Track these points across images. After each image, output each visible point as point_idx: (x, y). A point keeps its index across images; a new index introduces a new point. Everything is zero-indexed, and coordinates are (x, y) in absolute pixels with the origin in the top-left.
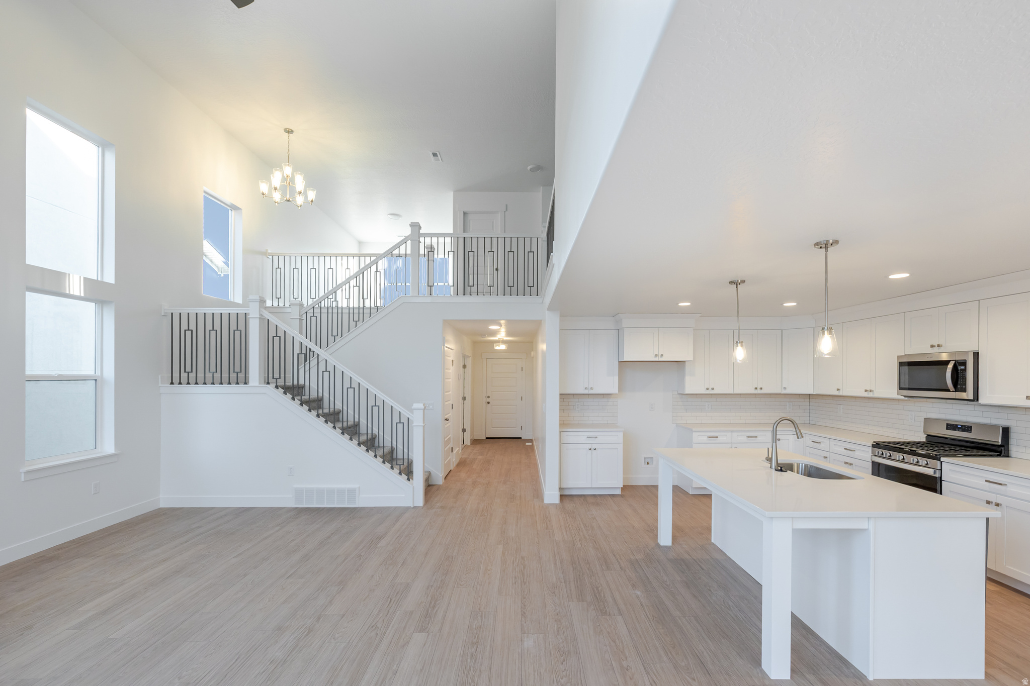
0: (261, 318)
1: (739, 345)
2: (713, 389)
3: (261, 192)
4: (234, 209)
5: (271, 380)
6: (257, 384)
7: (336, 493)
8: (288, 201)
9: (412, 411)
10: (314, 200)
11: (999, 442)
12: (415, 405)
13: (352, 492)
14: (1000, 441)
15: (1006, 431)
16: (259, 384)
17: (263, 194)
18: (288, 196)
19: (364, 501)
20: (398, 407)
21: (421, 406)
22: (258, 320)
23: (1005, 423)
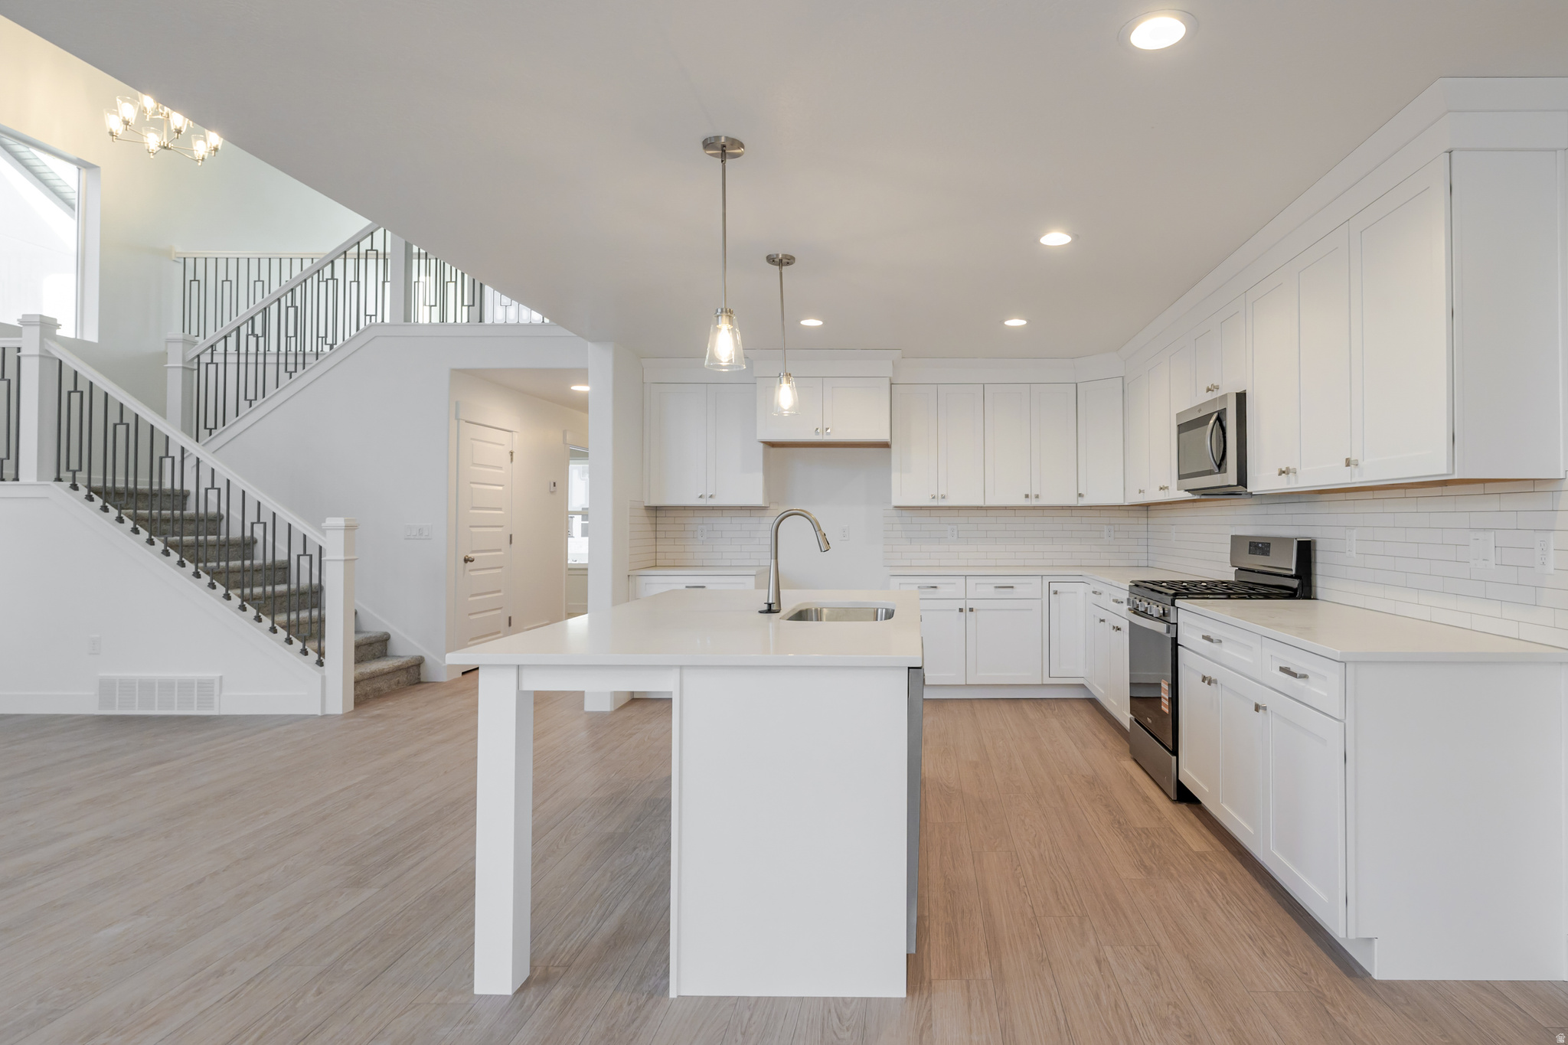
0: (45, 356)
1: (784, 380)
2: (943, 497)
3: (109, 131)
4: (85, 167)
5: (64, 474)
6: (34, 480)
7: (176, 689)
8: (165, 148)
9: (323, 532)
10: (219, 148)
11: (1291, 570)
12: (330, 521)
13: (205, 686)
14: (1294, 567)
15: (1306, 550)
16: (38, 480)
17: (111, 134)
18: (165, 140)
19: (228, 704)
20: (301, 526)
21: (340, 522)
22: (36, 360)
23: (1305, 534)
